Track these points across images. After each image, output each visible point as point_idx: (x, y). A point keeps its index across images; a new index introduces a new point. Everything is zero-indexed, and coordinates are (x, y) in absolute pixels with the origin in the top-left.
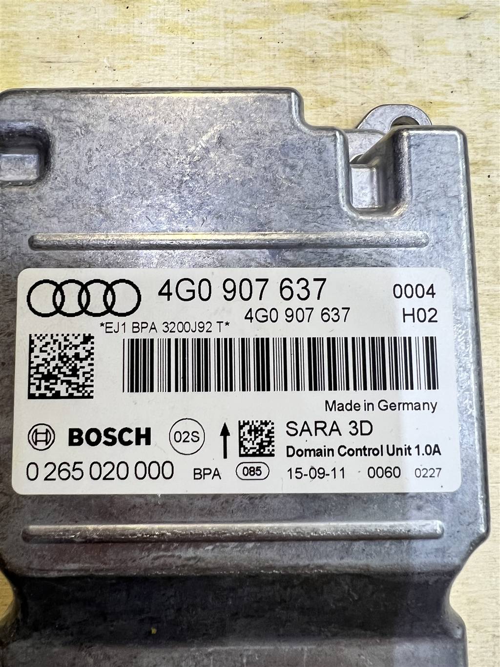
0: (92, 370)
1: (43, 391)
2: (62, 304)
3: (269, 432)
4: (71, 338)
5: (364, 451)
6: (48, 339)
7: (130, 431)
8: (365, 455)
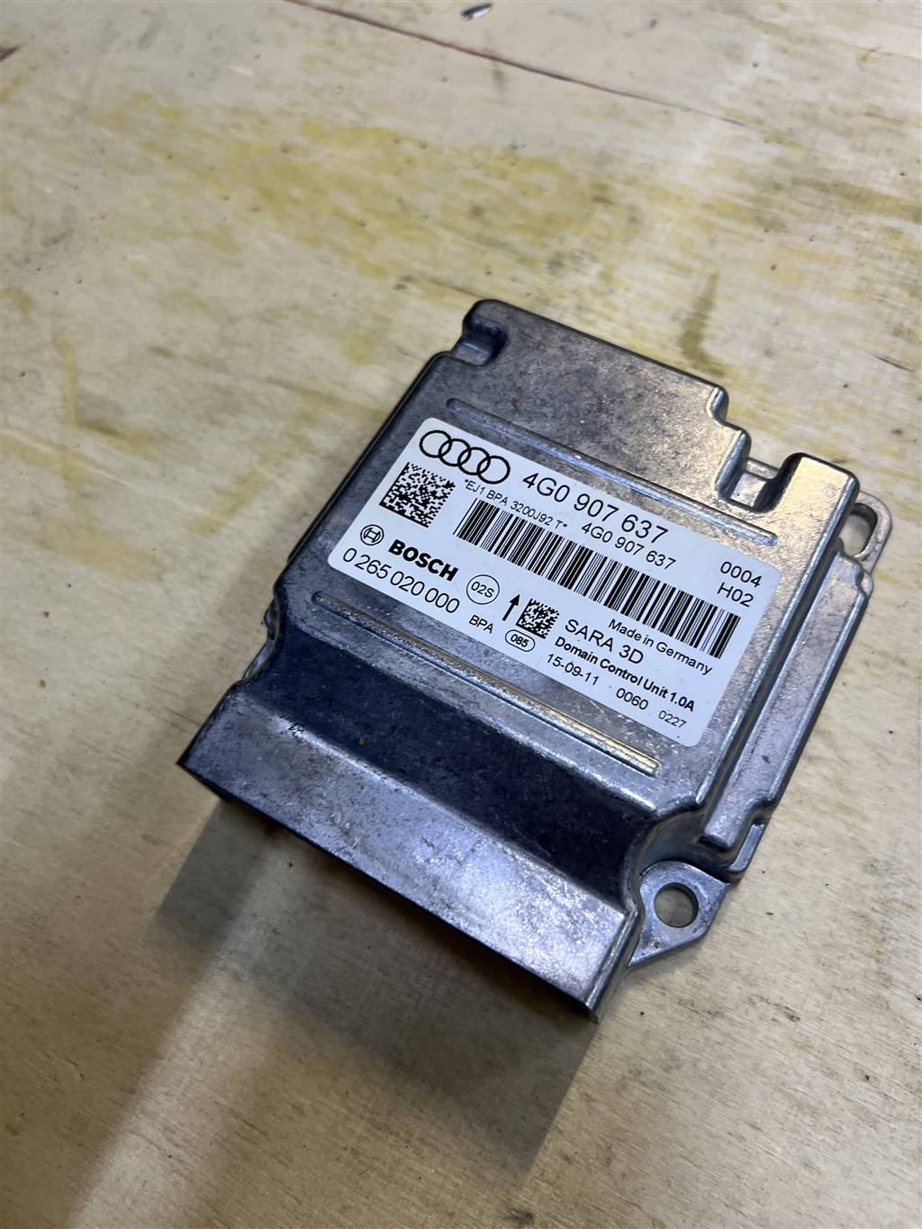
0: (439, 508)
1: (393, 505)
2: (445, 453)
3: (552, 619)
4: (437, 479)
5: (624, 673)
6: (420, 472)
7: (441, 563)
8: (623, 677)
